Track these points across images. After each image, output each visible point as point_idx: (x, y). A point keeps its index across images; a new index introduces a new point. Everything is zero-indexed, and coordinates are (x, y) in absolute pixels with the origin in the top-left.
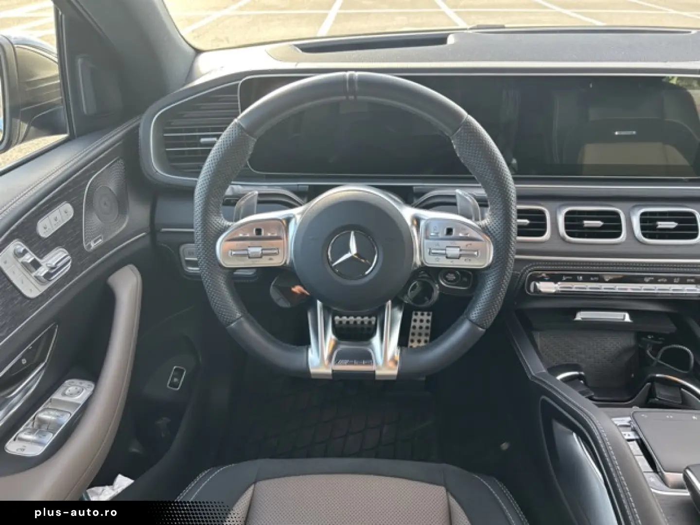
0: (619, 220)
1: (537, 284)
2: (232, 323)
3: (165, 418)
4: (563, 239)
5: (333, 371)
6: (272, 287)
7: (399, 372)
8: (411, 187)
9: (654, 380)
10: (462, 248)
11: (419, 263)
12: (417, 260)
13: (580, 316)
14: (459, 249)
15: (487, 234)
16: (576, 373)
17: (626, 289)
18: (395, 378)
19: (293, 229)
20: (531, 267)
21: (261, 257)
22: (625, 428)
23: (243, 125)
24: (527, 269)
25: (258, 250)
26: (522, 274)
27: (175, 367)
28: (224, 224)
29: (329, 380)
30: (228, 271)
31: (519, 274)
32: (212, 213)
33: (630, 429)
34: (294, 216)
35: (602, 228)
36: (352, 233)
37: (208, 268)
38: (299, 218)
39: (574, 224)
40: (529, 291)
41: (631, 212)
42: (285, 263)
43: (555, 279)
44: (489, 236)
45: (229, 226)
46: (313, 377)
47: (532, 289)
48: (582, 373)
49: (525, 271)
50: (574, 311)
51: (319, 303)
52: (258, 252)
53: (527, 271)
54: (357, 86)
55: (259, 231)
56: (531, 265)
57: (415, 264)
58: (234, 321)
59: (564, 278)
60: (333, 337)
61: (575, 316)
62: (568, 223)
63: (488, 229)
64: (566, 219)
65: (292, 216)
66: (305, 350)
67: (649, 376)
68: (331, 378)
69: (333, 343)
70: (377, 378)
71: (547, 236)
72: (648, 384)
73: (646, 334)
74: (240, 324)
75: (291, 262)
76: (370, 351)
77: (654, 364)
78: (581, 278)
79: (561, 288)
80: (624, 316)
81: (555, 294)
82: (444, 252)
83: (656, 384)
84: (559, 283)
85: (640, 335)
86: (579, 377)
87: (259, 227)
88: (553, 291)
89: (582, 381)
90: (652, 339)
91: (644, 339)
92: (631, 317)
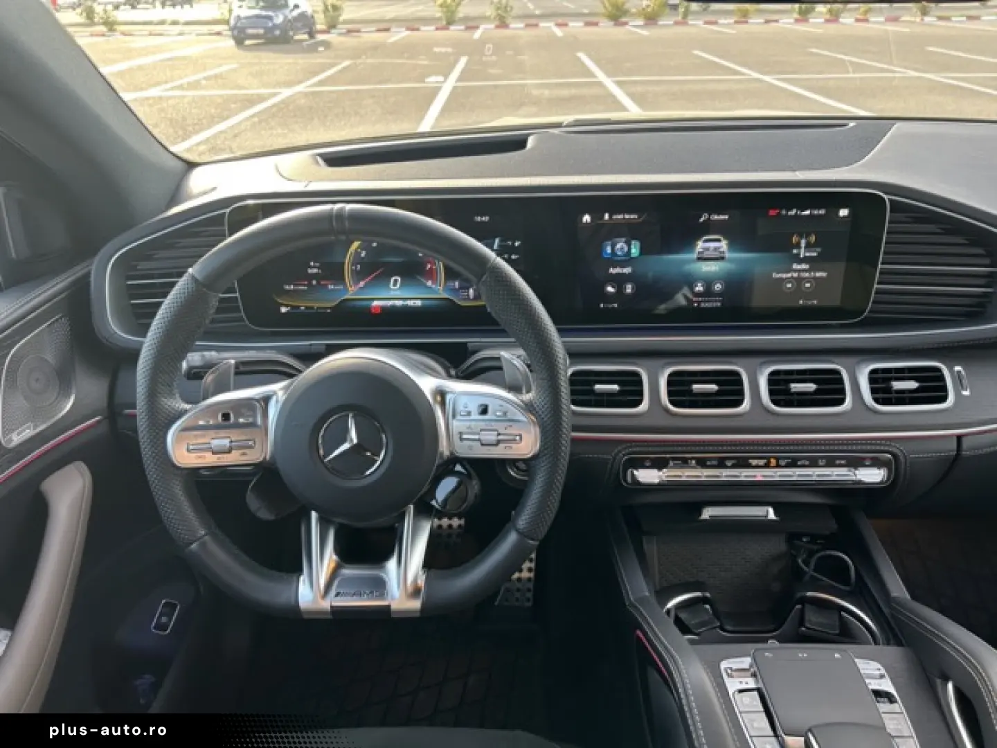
0: (740, 382)
1: (635, 472)
2: (191, 544)
3: (147, 676)
4: (667, 410)
5: (331, 607)
6: (248, 492)
7: (423, 605)
8: (466, 343)
9: (804, 601)
10: (500, 431)
11: (446, 453)
12: (444, 448)
13: (707, 513)
14: (496, 432)
15: (531, 412)
16: (698, 594)
17: (755, 476)
18: (418, 615)
19: (273, 411)
20: (625, 448)
21: (229, 452)
22: (743, 674)
23: (198, 277)
24: (620, 452)
25: (226, 442)
26: (614, 459)
27: (163, 601)
28: (178, 407)
29: (326, 620)
30: (186, 472)
31: (610, 459)
32: (160, 393)
33: (749, 674)
34: (275, 393)
35: (717, 393)
36: (351, 415)
37: (156, 469)
38: (281, 396)
39: (680, 389)
40: (626, 481)
41: (758, 372)
42: (265, 458)
43: (659, 464)
44: (533, 415)
45: (186, 411)
46: (306, 616)
47: (629, 479)
48: (708, 595)
49: (617, 454)
50: (699, 507)
51: (314, 515)
52: (225, 445)
53: (621, 455)
54: (347, 224)
55: (226, 417)
56: (624, 446)
57: (442, 454)
58: (195, 541)
59: (671, 463)
60: (335, 557)
61: (700, 514)
62: (671, 388)
63: (532, 406)
64: (669, 383)
65: (272, 393)
66: (295, 578)
67: (799, 595)
68: (330, 617)
69: (333, 565)
70: (393, 616)
71: (644, 406)
72: (799, 606)
73: (799, 536)
74: (203, 545)
75: (272, 457)
76: (384, 575)
77: (807, 578)
78: (694, 462)
79: (667, 476)
80: (767, 512)
81: (659, 484)
82: (477, 437)
83: (808, 607)
84: (665, 470)
85: (792, 538)
86: (704, 600)
87: (226, 411)
88: (656, 481)
89: (708, 606)
90: (808, 542)
91: (797, 542)
92: (776, 513)
